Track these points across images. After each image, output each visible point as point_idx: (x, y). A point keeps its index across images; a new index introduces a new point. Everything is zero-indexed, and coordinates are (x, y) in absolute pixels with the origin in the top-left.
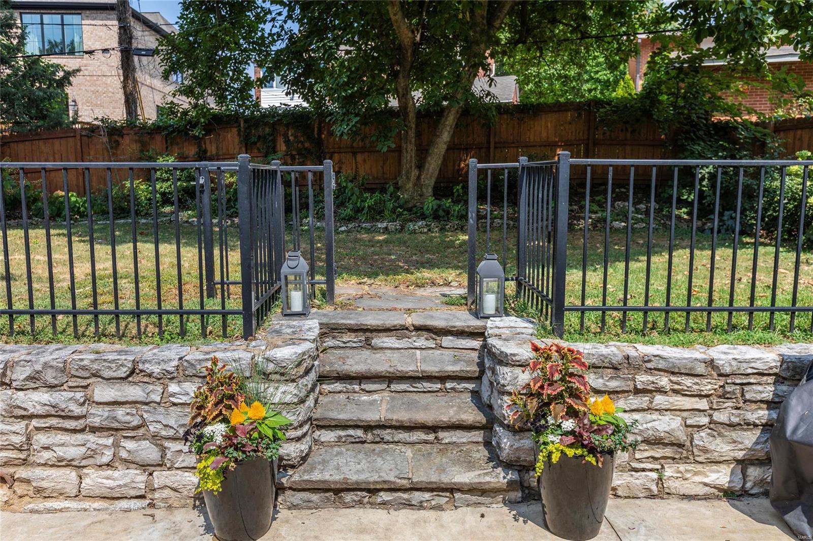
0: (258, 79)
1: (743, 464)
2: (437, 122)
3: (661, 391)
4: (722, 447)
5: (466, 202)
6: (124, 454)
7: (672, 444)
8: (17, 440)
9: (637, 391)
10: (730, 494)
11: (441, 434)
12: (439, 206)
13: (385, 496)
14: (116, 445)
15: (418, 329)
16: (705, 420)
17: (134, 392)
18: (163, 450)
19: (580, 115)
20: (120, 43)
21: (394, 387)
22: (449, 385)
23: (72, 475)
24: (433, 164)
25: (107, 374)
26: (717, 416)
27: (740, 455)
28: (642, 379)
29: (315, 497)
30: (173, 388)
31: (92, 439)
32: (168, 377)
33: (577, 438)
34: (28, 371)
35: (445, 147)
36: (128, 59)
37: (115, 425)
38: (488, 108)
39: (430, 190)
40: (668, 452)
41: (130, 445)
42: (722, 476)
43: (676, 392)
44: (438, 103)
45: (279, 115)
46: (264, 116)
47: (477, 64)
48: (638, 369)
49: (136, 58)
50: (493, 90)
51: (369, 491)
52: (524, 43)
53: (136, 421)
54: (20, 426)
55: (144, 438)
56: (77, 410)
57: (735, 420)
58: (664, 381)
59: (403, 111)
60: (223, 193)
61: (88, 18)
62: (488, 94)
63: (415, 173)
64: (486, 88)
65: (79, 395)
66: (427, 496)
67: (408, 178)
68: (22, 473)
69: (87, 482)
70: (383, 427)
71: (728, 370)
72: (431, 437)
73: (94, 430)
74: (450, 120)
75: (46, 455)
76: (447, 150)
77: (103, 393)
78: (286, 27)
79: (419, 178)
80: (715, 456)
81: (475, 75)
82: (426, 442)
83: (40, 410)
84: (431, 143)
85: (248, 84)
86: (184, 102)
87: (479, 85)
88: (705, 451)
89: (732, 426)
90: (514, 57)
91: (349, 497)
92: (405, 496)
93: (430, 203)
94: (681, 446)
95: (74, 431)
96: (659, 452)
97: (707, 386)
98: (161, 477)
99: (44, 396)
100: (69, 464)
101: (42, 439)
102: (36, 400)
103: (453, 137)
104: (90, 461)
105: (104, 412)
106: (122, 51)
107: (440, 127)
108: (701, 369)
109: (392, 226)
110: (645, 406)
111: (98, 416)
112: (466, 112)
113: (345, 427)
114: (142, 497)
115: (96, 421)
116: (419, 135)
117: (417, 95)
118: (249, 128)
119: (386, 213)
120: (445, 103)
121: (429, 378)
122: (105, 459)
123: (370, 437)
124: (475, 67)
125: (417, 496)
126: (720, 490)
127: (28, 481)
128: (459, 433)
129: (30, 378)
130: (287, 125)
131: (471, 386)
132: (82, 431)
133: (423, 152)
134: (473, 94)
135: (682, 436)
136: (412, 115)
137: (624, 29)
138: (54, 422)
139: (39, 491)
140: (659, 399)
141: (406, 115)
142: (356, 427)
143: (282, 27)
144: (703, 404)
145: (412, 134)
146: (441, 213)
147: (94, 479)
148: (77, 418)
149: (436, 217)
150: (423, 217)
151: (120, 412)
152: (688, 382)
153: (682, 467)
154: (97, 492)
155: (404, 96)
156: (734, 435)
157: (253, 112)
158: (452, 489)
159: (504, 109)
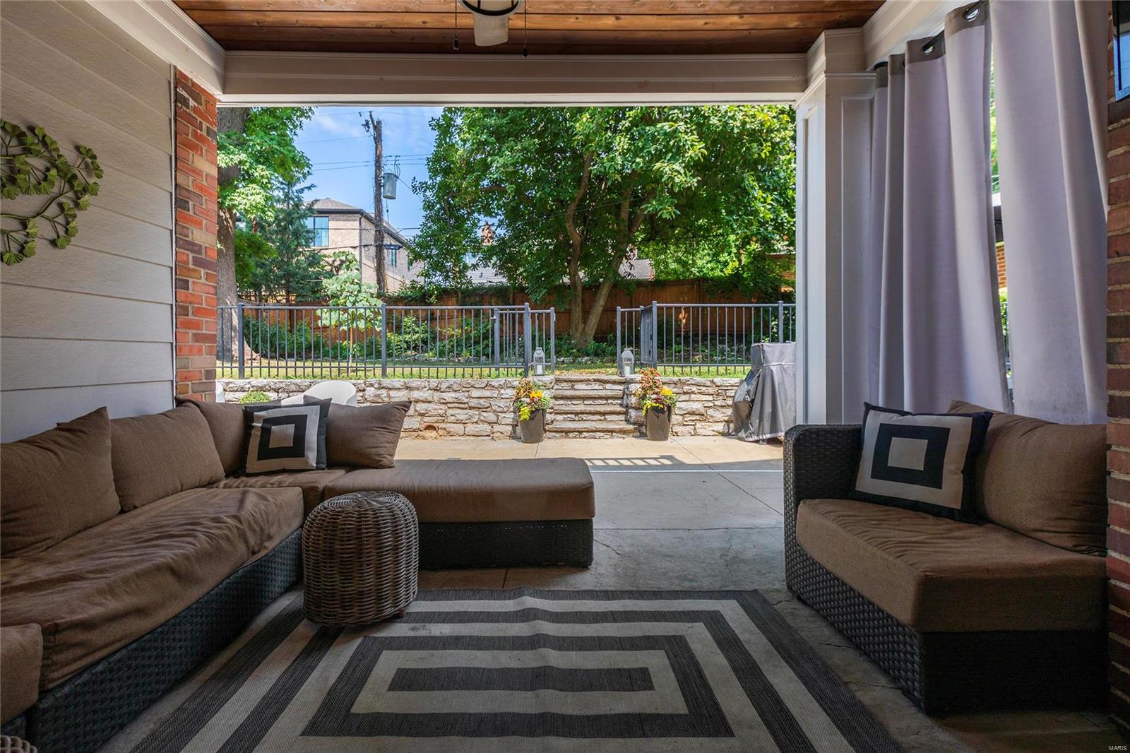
0: (473, 265)
1: (728, 422)
2: (596, 292)
3: (693, 393)
4: (719, 415)
5: (616, 345)
6: (482, 418)
7: (699, 414)
8: (441, 412)
9: (685, 393)
10: (723, 434)
11: (607, 417)
12: (598, 347)
13: (585, 434)
14: (480, 414)
15: (595, 380)
16: (711, 404)
17: (487, 393)
18: (498, 416)
19: (693, 287)
20: (376, 241)
21: (585, 402)
22: (609, 401)
23: (462, 426)
24: (594, 320)
25: (477, 386)
26: (716, 403)
27: (726, 418)
28: (686, 388)
29: (558, 435)
30: (502, 391)
31: (471, 412)
32: (501, 387)
33: (657, 400)
34: (447, 384)
35: (601, 309)
36: (380, 251)
37: (480, 406)
38: (629, 283)
39: (592, 338)
40: (698, 417)
41: (485, 414)
42: (720, 427)
43: (699, 393)
44: (597, 280)
45: (485, 288)
46: (475, 289)
47: (621, 255)
48: (685, 384)
49: (385, 251)
50: (632, 272)
51: (578, 432)
52: (654, 240)
53: (487, 405)
54: (443, 407)
55: (490, 411)
56: (466, 400)
57: (723, 404)
58: (694, 389)
59: (573, 285)
60: (447, 342)
61: (333, 219)
62: (630, 274)
63: (581, 326)
64: (628, 270)
65: (466, 394)
66: (602, 434)
67: (577, 330)
68: (442, 425)
69: (467, 429)
70: (582, 413)
71: (719, 384)
72: (603, 418)
73: (471, 408)
74: (605, 291)
75: (452, 418)
76: (603, 311)
77: (475, 393)
78: (497, 232)
79: (584, 329)
80: (716, 419)
81: (621, 263)
82: (600, 420)
83: (451, 400)
84: (591, 307)
85: (466, 267)
86: (421, 281)
87: (623, 269)
88: (712, 417)
89: (722, 406)
90: (649, 248)
91: (571, 435)
92: (594, 434)
93: (592, 345)
94: (703, 415)
95: (463, 408)
96: (694, 418)
97: (711, 390)
98: (496, 428)
99: (453, 395)
100: (461, 422)
101: (451, 412)
102: (449, 396)
103: (606, 302)
104: (469, 421)
105: (475, 401)
106: (377, 246)
107: (599, 295)
108: (709, 384)
109: (566, 360)
110: (687, 399)
111: (473, 403)
112: (615, 286)
113: (567, 413)
114: (489, 436)
115: (472, 404)
116: (583, 301)
117: (581, 274)
118: (464, 297)
119: (563, 352)
120: (601, 280)
121: (601, 398)
122: (475, 420)
123: (577, 418)
124: (621, 258)
125: (598, 434)
126: (719, 433)
127: (445, 429)
128: (614, 416)
129: (448, 387)
130: (491, 296)
131: (619, 402)
132: (466, 409)
133: (586, 313)
134: (619, 275)
135: (703, 411)
136: (579, 288)
137: (721, 231)
138: (456, 405)
139: (449, 432)
140: (693, 396)
141: (575, 288)
142: (571, 413)
143: (494, 233)
144: (710, 398)
145: (579, 300)
146: (600, 351)
147: (471, 428)
148: (465, 403)
149: (596, 355)
150: (588, 355)
151: (482, 401)
152: (704, 389)
153: (703, 424)
154: (472, 433)
155: (573, 275)
156: (723, 410)
157: (467, 287)
158: (612, 431)
159: (639, 284)
